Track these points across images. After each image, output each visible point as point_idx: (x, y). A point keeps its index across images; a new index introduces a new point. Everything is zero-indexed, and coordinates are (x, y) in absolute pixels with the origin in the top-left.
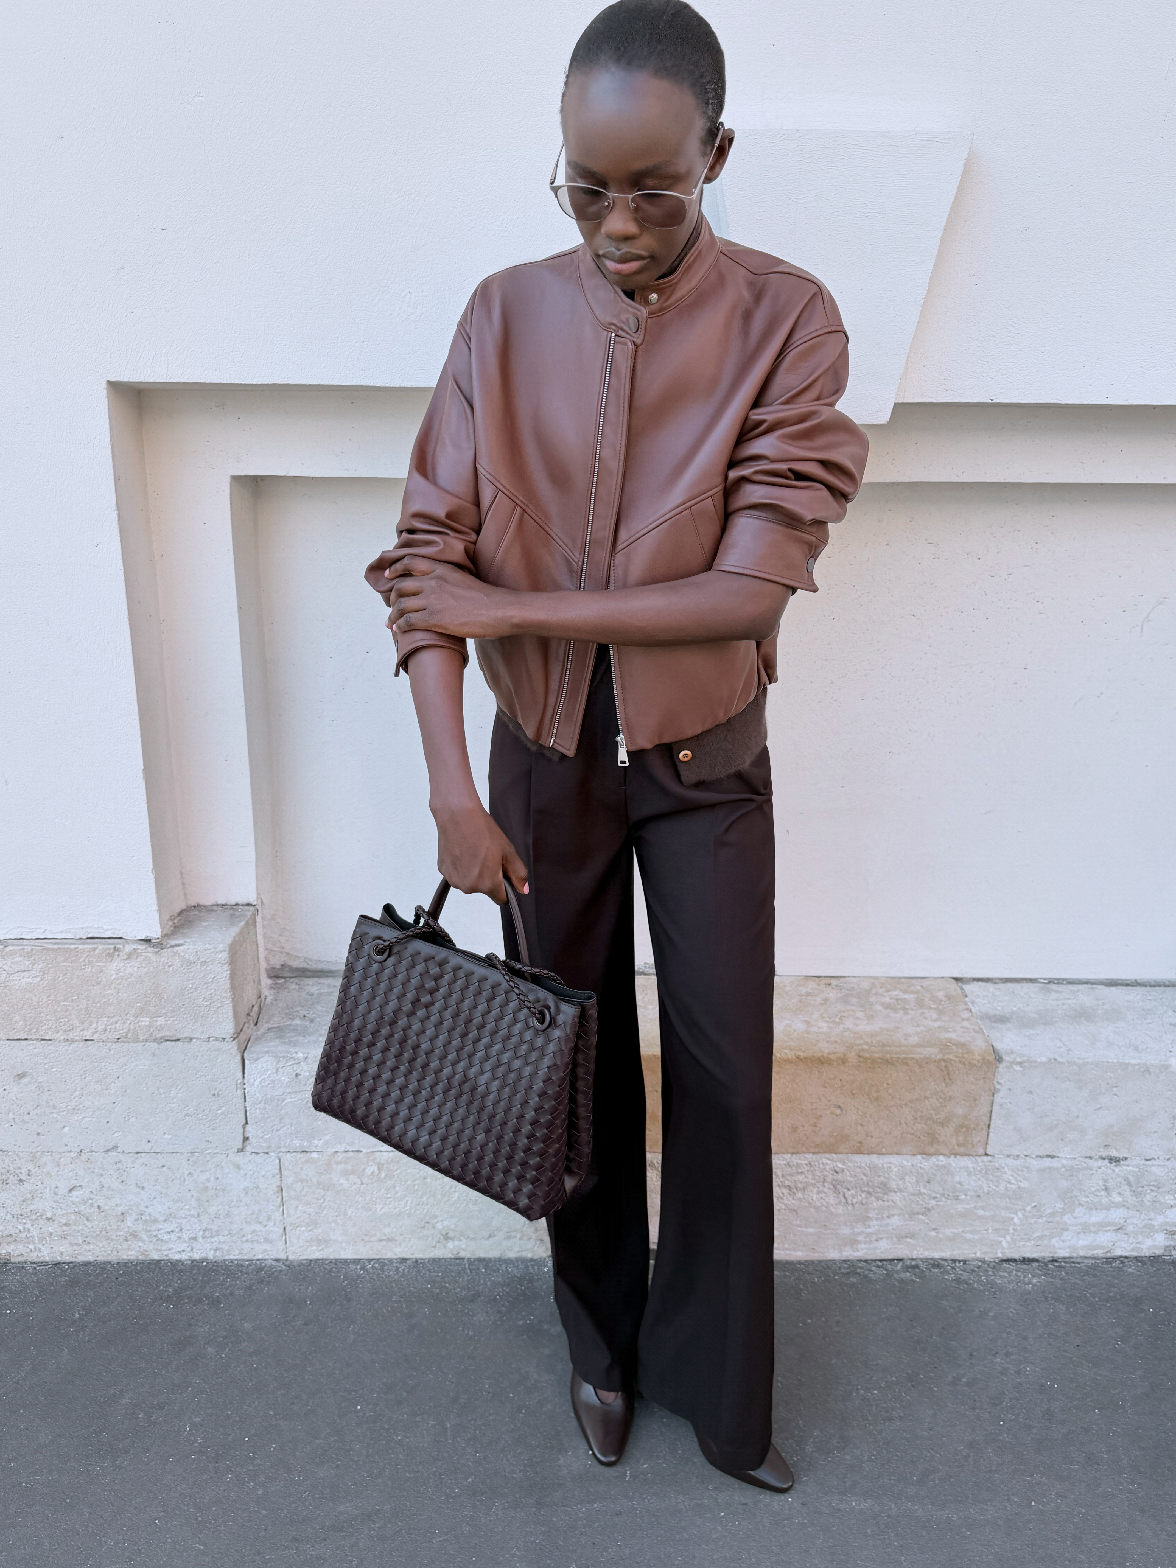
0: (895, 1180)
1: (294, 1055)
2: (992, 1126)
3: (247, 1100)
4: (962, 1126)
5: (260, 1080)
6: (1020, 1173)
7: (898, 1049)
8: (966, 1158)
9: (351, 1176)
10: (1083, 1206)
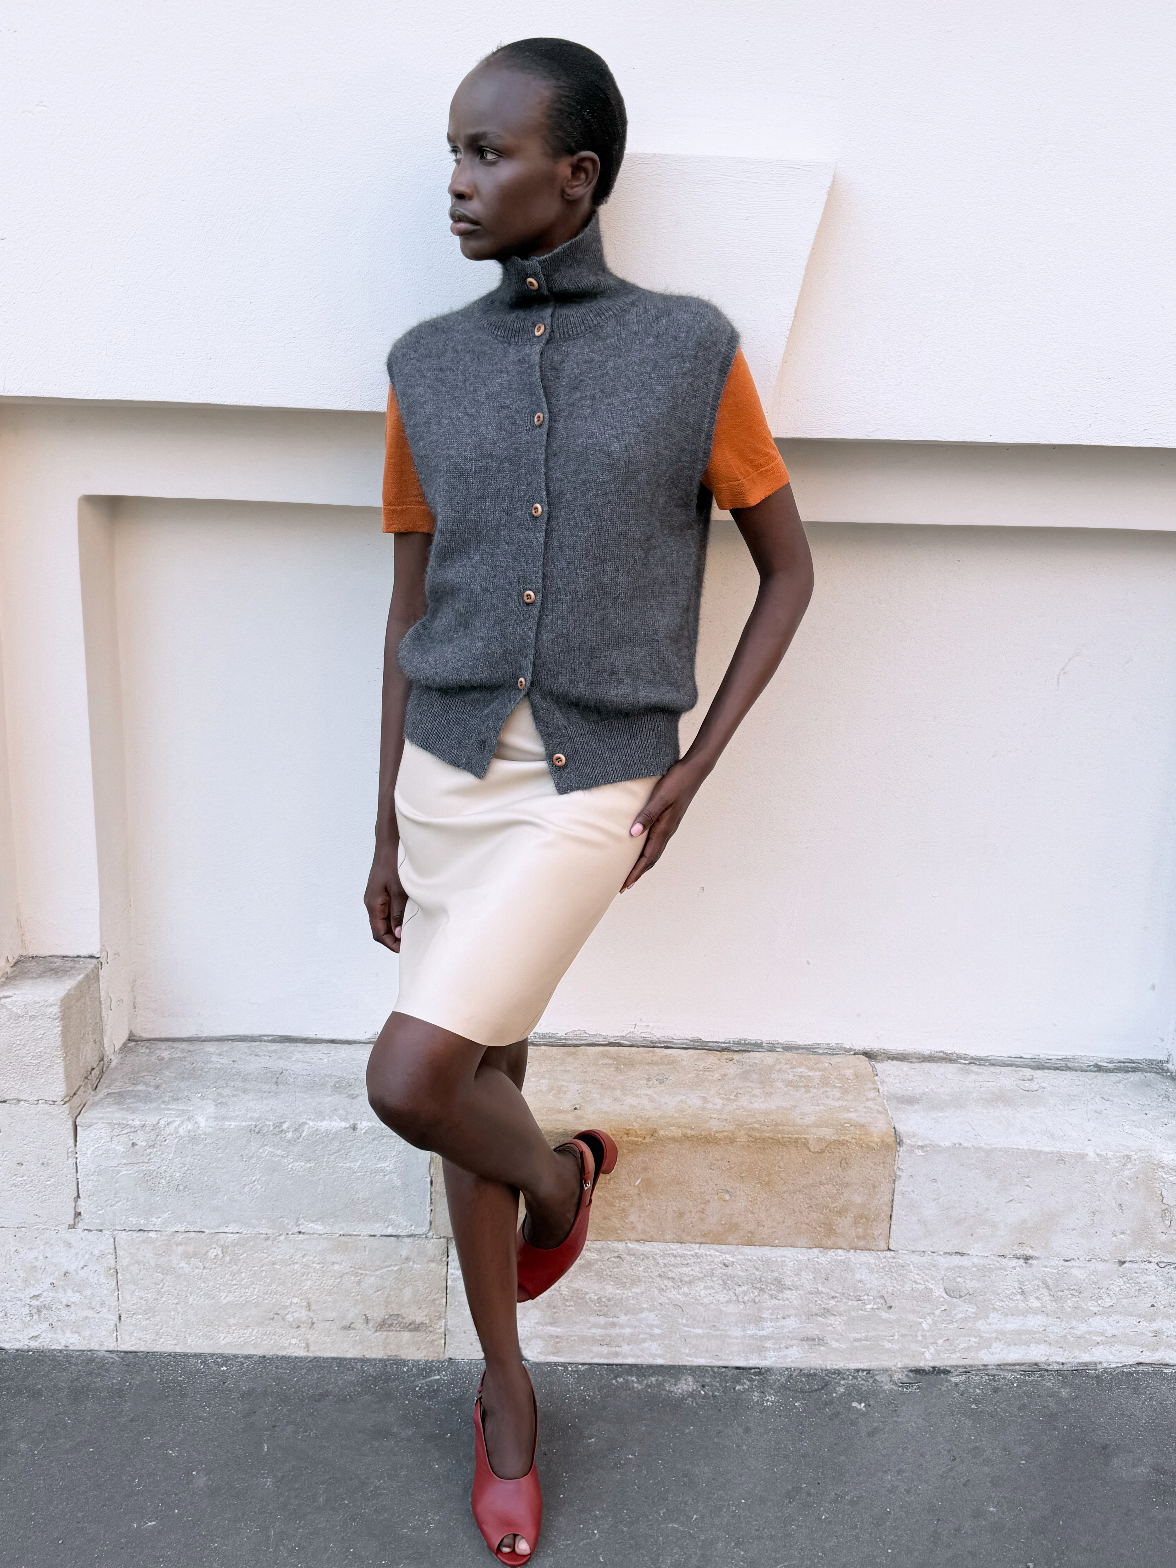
0: (790, 1276)
1: (129, 1123)
2: (893, 1217)
3: (79, 1171)
4: (861, 1217)
5: (93, 1149)
6: (927, 1272)
7: (792, 1128)
8: (867, 1253)
9: (192, 1259)
10: (998, 1311)
